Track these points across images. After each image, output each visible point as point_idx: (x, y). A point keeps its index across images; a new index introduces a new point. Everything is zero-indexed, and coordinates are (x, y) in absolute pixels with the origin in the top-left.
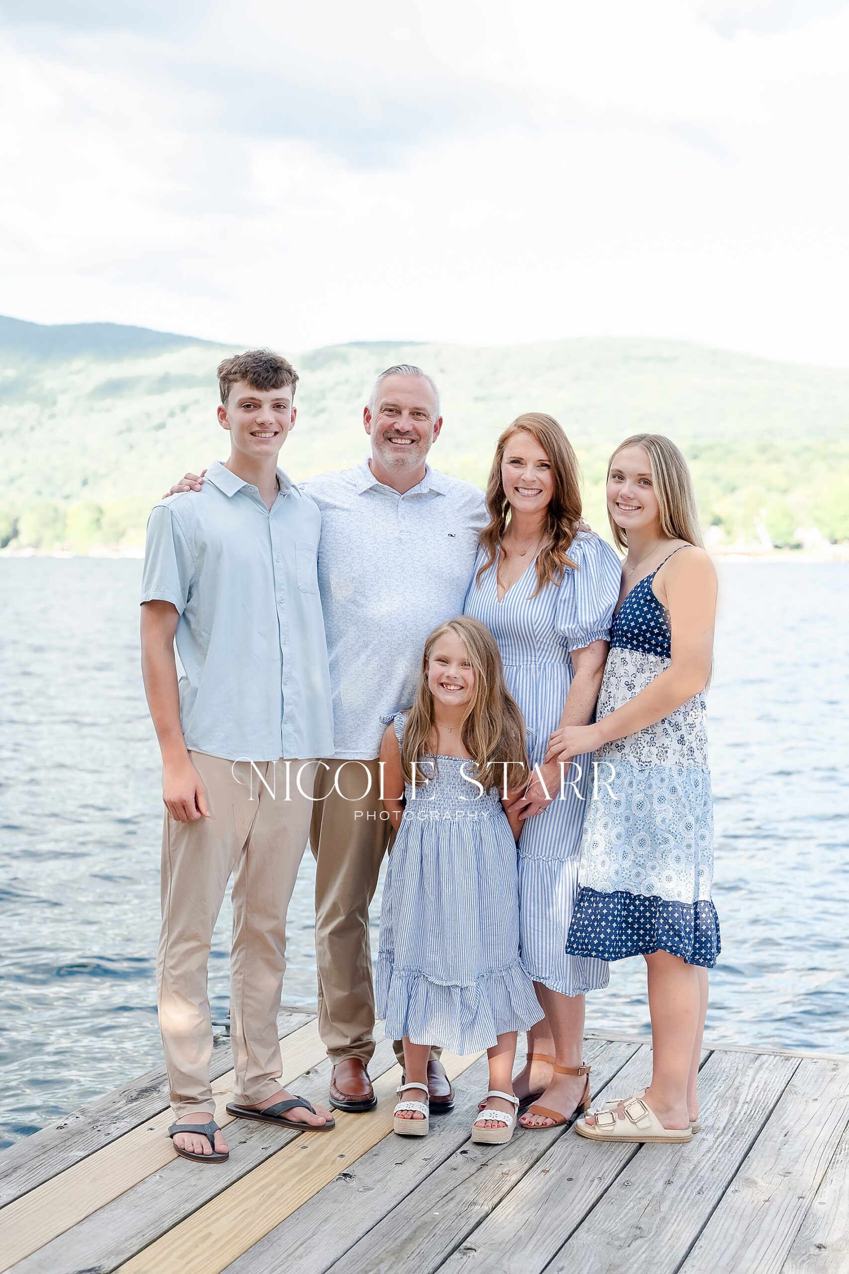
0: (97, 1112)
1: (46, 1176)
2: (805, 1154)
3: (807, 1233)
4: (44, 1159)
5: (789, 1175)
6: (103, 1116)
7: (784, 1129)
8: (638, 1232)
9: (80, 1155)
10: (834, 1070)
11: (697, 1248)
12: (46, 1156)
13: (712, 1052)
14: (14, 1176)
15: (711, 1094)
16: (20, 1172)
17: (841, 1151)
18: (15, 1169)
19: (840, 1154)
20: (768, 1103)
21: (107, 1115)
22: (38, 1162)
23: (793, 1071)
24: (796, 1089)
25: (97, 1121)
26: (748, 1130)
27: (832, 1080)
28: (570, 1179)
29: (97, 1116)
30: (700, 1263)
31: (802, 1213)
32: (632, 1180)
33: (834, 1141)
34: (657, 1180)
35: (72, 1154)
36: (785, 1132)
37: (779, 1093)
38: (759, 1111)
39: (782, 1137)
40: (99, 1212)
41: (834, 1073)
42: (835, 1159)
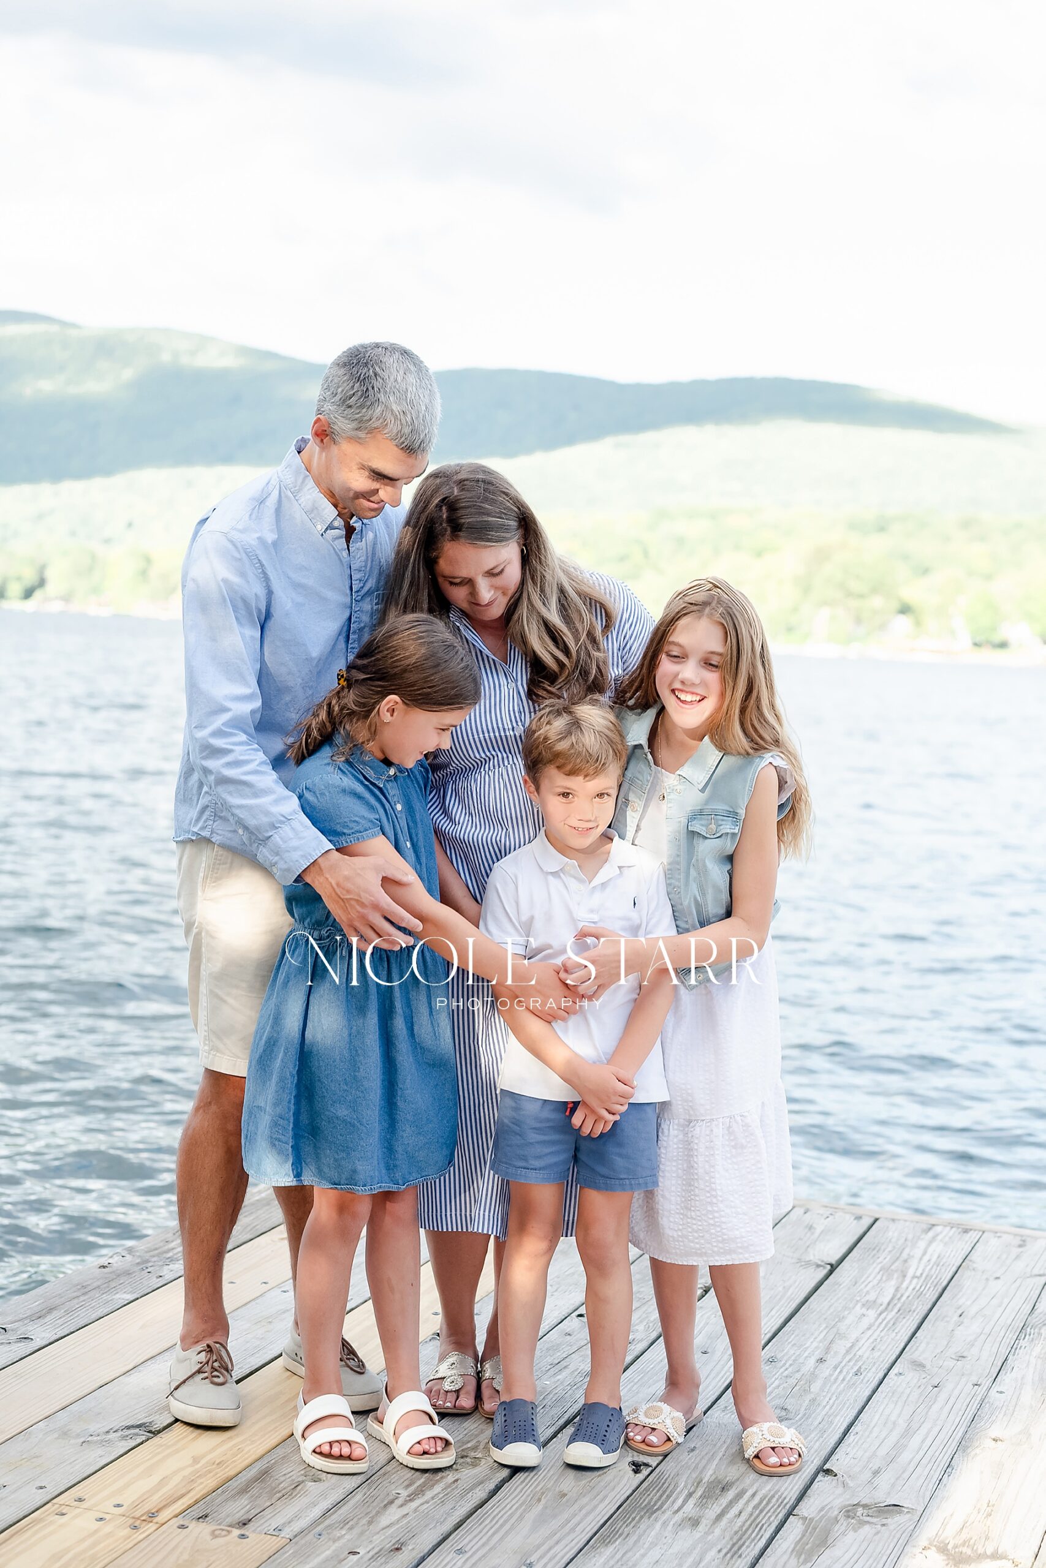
0: (146, 1252)
1: (86, 1320)
2: (983, 1337)
3: (982, 1423)
4: (84, 1301)
5: (963, 1359)
6: (154, 1256)
7: (958, 1308)
8: (784, 1413)
9: (127, 1298)
10: (1020, 1246)
11: (852, 1434)
12: (86, 1297)
13: (876, 1220)
14: (49, 1318)
15: (875, 1265)
16: (55, 1314)
17: (1025, 1336)
18: (51, 1310)
19: (1024, 1339)
20: (941, 1279)
21: (158, 1255)
22: (77, 1304)
23: (972, 1245)
24: (975, 1265)
25: (147, 1261)
26: (917, 1307)
27: (1018, 1257)
28: (705, 1353)
29: (147, 1256)
30: (855, 1451)
31: (977, 1402)
32: (778, 1357)
33: (1017, 1325)
34: (807, 1357)
35: (118, 1296)
36: (960, 1312)
37: (954, 1269)
38: (930, 1287)
39: (956, 1318)
40: (149, 1362)
41: (1021, 1250)
42: (1018, 1345)
